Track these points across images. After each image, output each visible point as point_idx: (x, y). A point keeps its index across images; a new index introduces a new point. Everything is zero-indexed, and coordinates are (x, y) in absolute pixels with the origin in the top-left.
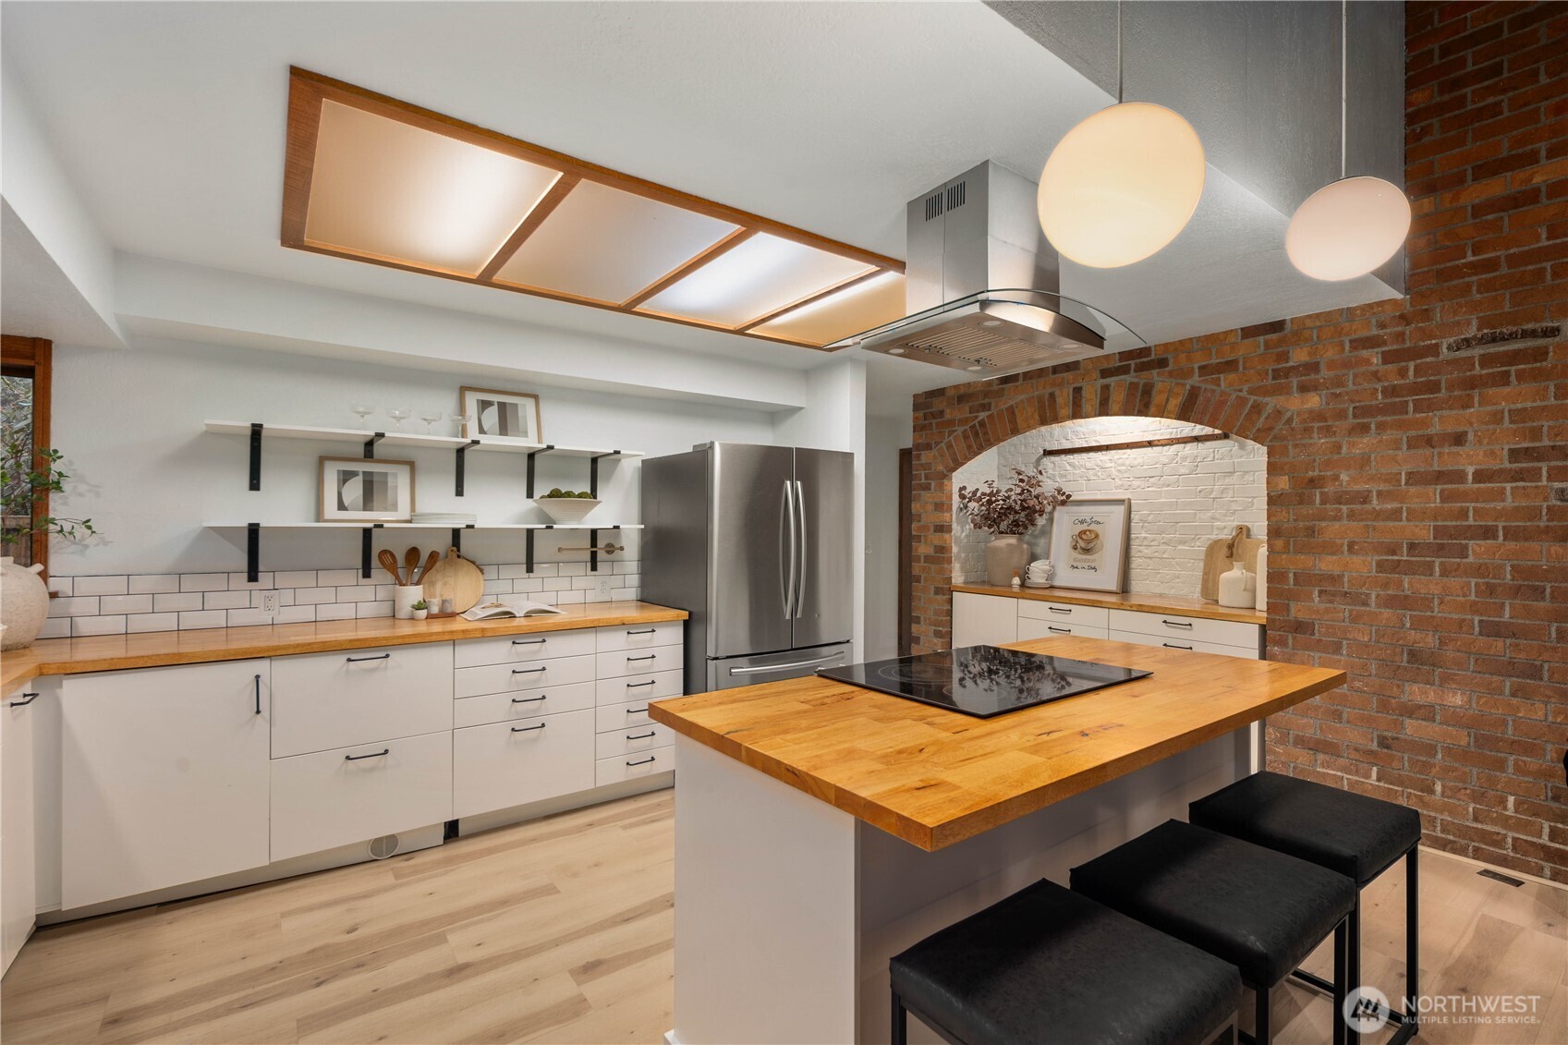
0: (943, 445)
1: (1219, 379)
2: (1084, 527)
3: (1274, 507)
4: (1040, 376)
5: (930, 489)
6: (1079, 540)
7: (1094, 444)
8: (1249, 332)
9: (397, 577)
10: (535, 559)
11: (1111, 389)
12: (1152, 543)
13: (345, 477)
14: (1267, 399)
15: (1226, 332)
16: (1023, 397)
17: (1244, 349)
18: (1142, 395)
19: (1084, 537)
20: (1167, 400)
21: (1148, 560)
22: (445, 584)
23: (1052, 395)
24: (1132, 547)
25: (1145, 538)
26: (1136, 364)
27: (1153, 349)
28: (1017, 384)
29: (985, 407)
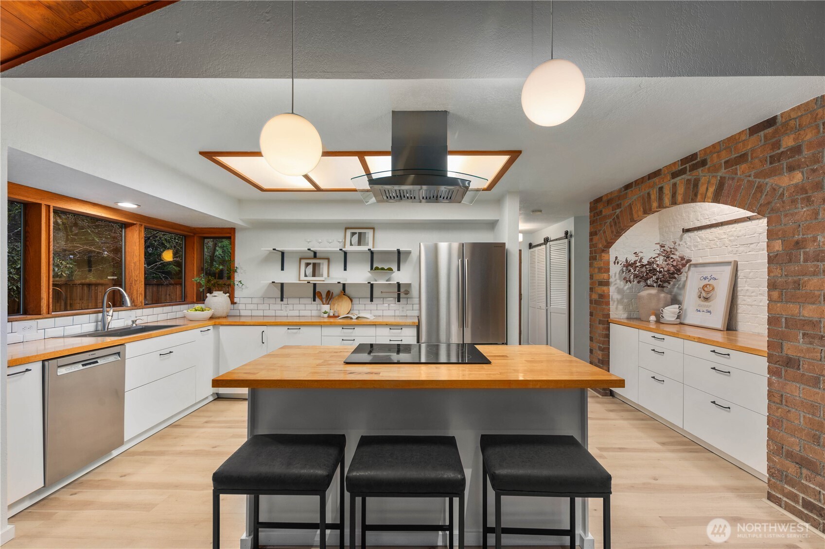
0: (602, 231)
1: (736, 169)
2: (706, 282)
3: (772, 265)
4: (642, 183)
5: (596, 260)
6: (703, 292)
7: (714, 222)
8: (754, 130)
9: (323, 302)
10: (374, 296)
11: (677, 185)
12: (753, 294)
13: (307, 264)
14: (767, 180)
15: (740, 133)
16: (636, 197)
17: (753, 142)
18: (694, 187)
19: (706, 289)
20: (707, 189)
21: (749, 307)
22: (338, 305)
23: (649, 194)
24: (739, 297)
25: (747, 290)
26: (690, 166)
27: (699, 154)
28: (632, 189)
29: (619, 206)
